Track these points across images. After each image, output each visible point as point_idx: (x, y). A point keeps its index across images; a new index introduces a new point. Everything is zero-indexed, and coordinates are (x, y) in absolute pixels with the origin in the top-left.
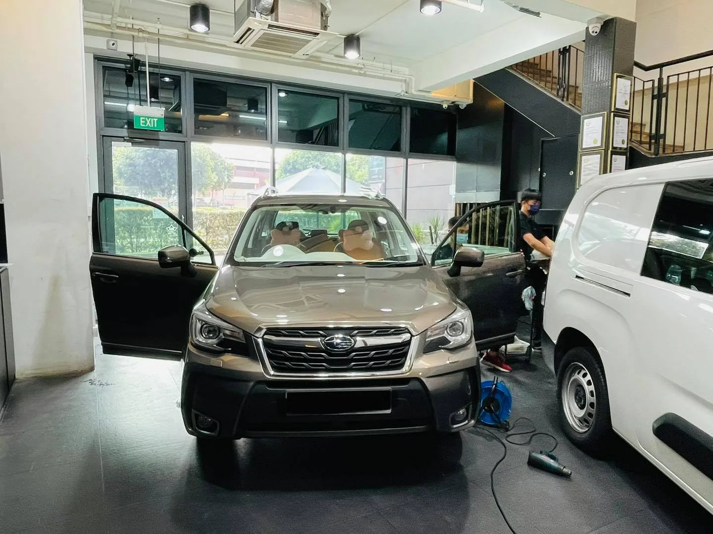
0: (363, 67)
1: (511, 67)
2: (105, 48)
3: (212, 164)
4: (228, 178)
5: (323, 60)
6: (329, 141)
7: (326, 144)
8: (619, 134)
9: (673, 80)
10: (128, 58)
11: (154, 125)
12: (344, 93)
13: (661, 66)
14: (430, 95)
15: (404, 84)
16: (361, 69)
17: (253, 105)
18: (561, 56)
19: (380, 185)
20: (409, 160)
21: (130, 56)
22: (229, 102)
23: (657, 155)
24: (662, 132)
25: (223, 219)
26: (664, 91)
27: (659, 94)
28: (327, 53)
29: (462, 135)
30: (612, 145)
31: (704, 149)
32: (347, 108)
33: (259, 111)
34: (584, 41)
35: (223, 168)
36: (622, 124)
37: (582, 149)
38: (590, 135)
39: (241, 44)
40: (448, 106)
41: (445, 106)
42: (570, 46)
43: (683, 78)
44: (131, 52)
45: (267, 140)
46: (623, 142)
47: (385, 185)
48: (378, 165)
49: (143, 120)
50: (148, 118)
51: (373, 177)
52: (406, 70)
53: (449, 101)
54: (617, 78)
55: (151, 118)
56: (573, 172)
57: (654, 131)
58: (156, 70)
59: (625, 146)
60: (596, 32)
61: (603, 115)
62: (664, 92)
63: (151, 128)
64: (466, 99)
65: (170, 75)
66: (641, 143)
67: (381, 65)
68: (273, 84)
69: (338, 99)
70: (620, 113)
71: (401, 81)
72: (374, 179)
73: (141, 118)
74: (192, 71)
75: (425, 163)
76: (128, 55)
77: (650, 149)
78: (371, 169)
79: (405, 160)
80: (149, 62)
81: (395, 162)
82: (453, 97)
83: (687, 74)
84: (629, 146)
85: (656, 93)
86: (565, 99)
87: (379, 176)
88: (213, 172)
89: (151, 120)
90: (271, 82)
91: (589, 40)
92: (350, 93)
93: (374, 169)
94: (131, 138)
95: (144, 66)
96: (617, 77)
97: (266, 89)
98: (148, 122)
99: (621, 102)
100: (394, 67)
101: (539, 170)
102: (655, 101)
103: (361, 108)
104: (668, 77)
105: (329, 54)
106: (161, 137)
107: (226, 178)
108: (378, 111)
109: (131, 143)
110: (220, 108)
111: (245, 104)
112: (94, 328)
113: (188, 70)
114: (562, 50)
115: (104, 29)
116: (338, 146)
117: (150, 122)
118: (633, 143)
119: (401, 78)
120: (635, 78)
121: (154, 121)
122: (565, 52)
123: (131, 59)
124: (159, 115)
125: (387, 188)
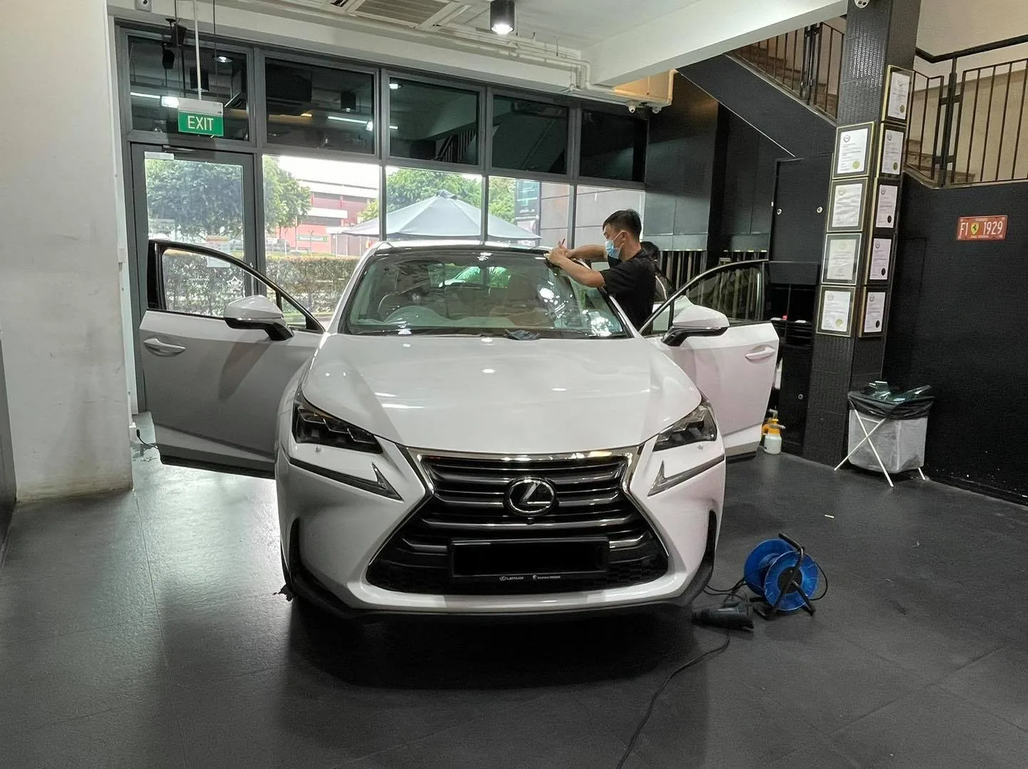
0: (515, 47)
1: (733, 53)
2: (133, 8)
3: (281, 189)
4: (302, 209)
5: (458, 35)
6: (460, 156)
7: (455, 161)
8: (890, 155)
9: (971, 76)
11: (207, 128)
12: (485, 85)
13: (954, 56)
14: (611, 91)
15: (574, 74)
16: (513, 50)
17: (348, 101)
18: (808, 38)
19: (532, 222)
20: (579, 187)
21: (171, 21)
22: (315, 96)
23: (942, 186)
24: (951, 153)
25: (300, 269)
26: (958, 93)
27: (950, 97)
28: (464, 24)
29: (654, 153)
30: (881, 170)
31: (1010, 178)
32: (489, 108)
33: (357, 110)
34: (845, 16)
35: (295, 195)
36: (895, 140)
37: (837, 175)
38: (849, 155)
39: (341, 6)
40: (636, 108)
41: (632, 108)
42: (821, 24)
43: (986, 73)
44: (172, 15)
45: (373, 153)
46: (895, 167)
47: (539, 223)
48: (529, 194)
49: (191, 120)
50: (200, 116)
51: (522, 211)
52: (578, 54)
53: (638, 101)
54: (891, 72)
55: (204, 116)
56: (821, 208)
57: (939, 153)
58: (211, 45)
59: (897, 172)
60: (864, 4)
61: (868, 127)
62: (956, 94)
63: (204, 131)
64: (663, 98)
65: (228, 52)
66: (919, 168)
67: (541, 45)
68: (383, 70)
69: (477, 94)
70: (893, 124)
71: (570, 69)
72: (522, 215)
73: (189, 117)
74: (263, 47)
75: (598, 192)
76: (167, 20)
77: (932, 178)
78: (518, 200)
79: (573, 187)
80: (199, 32)
81: (556, 191)
82: (644, 96)
83: (993, 68)
84: (903, 171)
85: (945, 96)
86: (811, 103)
87: (530, 210)
88: (281, 200)
89: (203, 120)
90: (380, 67)
91: (852, 14)
92: (494, 86)
93: (523, 200)
94: (172, 146)
95: (192, 38)
96: (892, 70)
97: (372, 76)
98: (200, 122)
99: (896, 108)
100: (562, 49)
101: (772, 205)
102: (944, 107)
103: (508, 110)
104: (965, 72)
105: (468, 26)
106: (218, 146)
107: (299, 209)
108: (535, 114)
109: (172, 155)
110: (300, 104)
111: (336, 100)
112: (130, 427)
113: (257, 46)
114: (809, 29)
116: (477, 164)
117: (203, 123)
118: (909, 169)
119: (569, 65)
120: (915, 72)
121: (208, 122)
122: (813, 32)
123: (173, 26)
124: (216, 114)
125: (541, 227)
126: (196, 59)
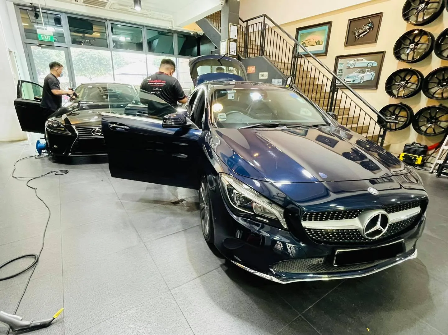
10: (31, 5)
11: (49, 39)
12: (143, 26)
13: (247, 21)
14: (182, 28)
32: (145, 33)
40: (194, 34)
41: (192, 34)
45: (108, 47)
49: (43, 36)
50: (45, 35)
53: (193, 32)
54: (230, 25)
55: (47, 35)
58: (45, 11)
61: (226, 41)
63: (47, 40)
68: (108, 21)
69: (141, 28)
74: (66, 13)
76: (30, 3)
80: (41, 7)
90: (106, 20)
92: (146, 26)
94: (40, 45)
95: (39, 9)
97: (105, 22)
98: (45, 37)
106: (55, 45)
109: (40, 47)
113: (64, 12)
116: (143, 51)
117: (46, 37)
121: (48, 37)
124: (50, 34)
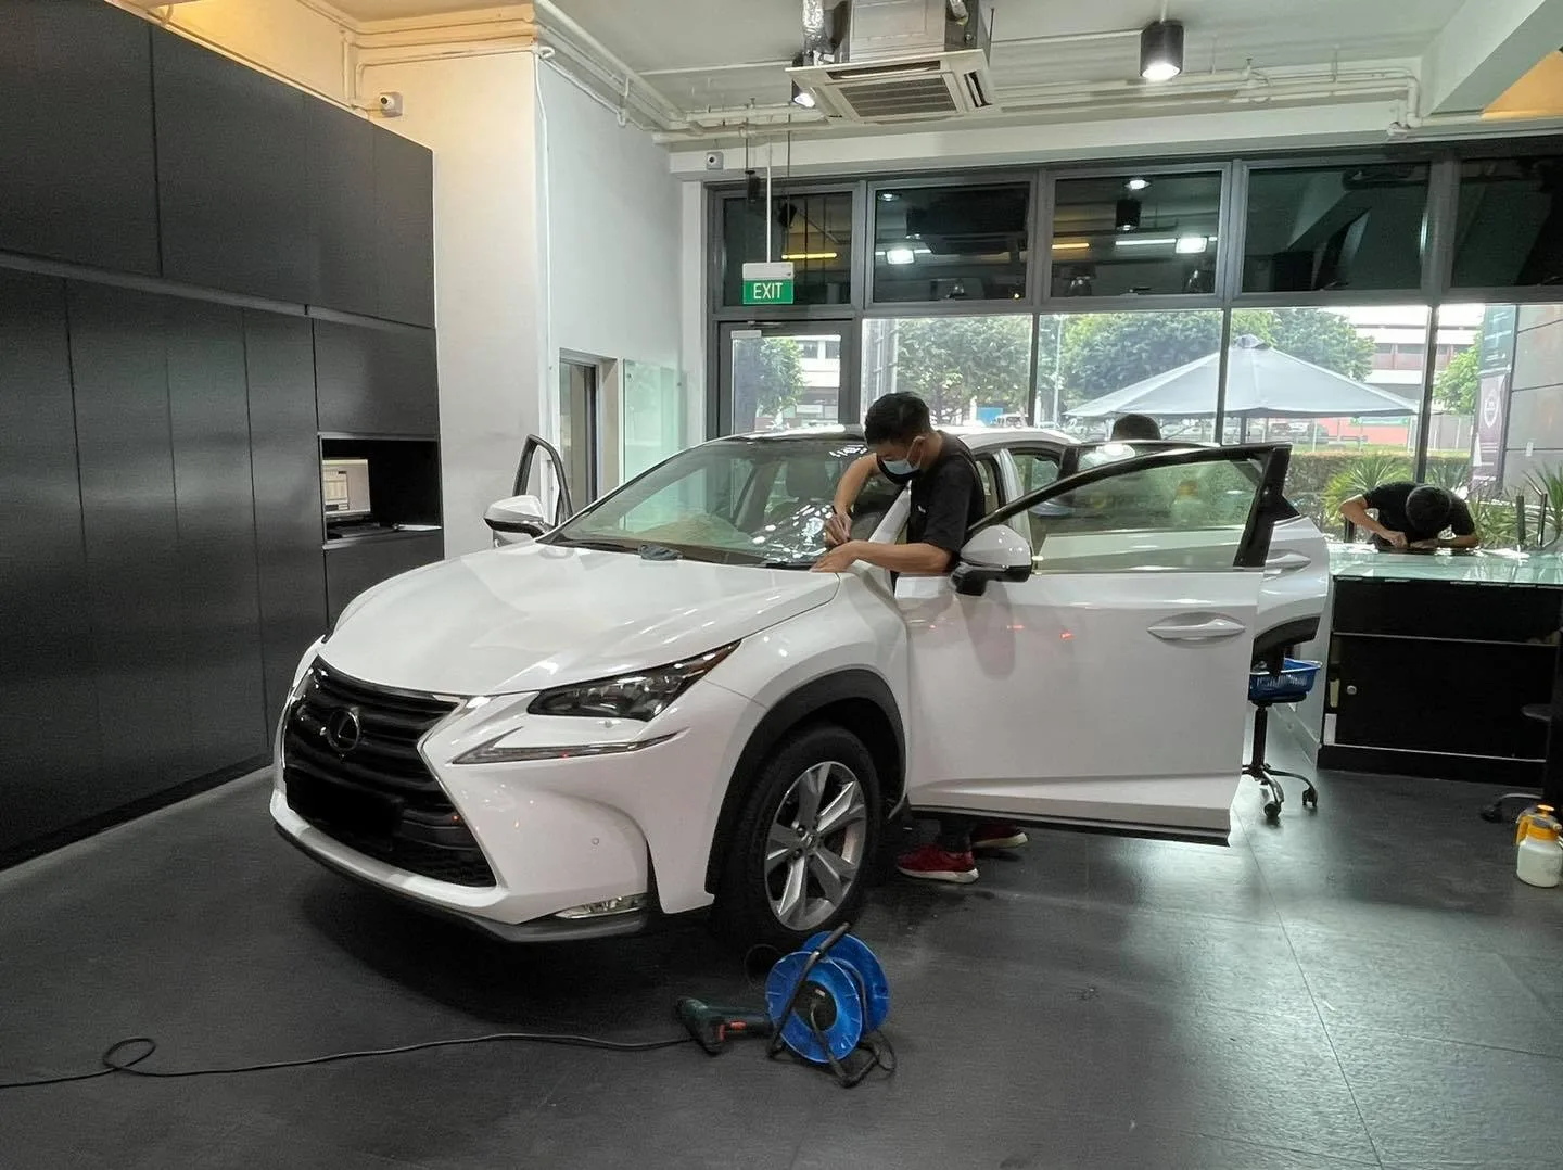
11: (776, 295)
14: (1483, 116)
15: (1402, 103)
21: (749, 173)
44: (744, 167)
47: (1510, 378)
48: (1501, 327)
49: (758, 288)
50: (767, 282)
55: (772, 282)
63: (772, 299)
71: (1393, 96)
73: (756, 285)
87: (1500, 355)
89: (771, 287)
93: (1492, 336)
94: (759, 321)
98: (767, 289)
109: (760, 331)
115: (686, 137)
117: (770, 290)
121: (776, 287)
124: (784, 276)
125: (1513, 388)
126: (766, 219)
